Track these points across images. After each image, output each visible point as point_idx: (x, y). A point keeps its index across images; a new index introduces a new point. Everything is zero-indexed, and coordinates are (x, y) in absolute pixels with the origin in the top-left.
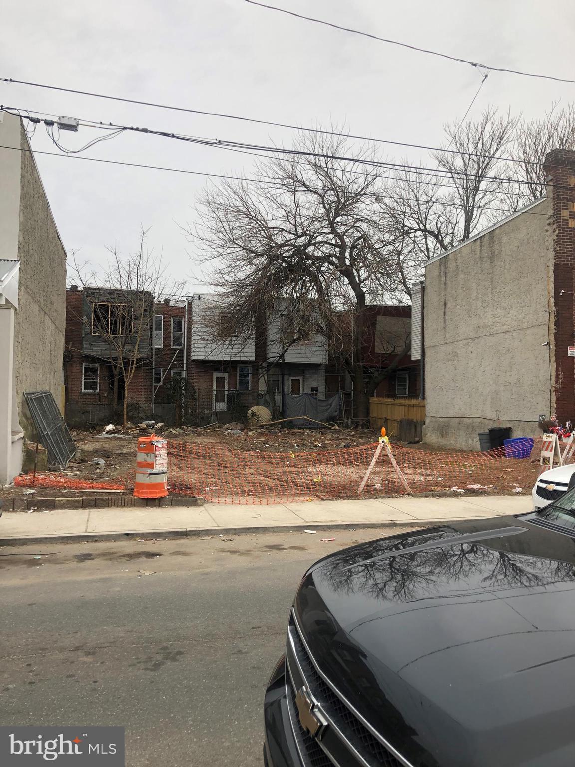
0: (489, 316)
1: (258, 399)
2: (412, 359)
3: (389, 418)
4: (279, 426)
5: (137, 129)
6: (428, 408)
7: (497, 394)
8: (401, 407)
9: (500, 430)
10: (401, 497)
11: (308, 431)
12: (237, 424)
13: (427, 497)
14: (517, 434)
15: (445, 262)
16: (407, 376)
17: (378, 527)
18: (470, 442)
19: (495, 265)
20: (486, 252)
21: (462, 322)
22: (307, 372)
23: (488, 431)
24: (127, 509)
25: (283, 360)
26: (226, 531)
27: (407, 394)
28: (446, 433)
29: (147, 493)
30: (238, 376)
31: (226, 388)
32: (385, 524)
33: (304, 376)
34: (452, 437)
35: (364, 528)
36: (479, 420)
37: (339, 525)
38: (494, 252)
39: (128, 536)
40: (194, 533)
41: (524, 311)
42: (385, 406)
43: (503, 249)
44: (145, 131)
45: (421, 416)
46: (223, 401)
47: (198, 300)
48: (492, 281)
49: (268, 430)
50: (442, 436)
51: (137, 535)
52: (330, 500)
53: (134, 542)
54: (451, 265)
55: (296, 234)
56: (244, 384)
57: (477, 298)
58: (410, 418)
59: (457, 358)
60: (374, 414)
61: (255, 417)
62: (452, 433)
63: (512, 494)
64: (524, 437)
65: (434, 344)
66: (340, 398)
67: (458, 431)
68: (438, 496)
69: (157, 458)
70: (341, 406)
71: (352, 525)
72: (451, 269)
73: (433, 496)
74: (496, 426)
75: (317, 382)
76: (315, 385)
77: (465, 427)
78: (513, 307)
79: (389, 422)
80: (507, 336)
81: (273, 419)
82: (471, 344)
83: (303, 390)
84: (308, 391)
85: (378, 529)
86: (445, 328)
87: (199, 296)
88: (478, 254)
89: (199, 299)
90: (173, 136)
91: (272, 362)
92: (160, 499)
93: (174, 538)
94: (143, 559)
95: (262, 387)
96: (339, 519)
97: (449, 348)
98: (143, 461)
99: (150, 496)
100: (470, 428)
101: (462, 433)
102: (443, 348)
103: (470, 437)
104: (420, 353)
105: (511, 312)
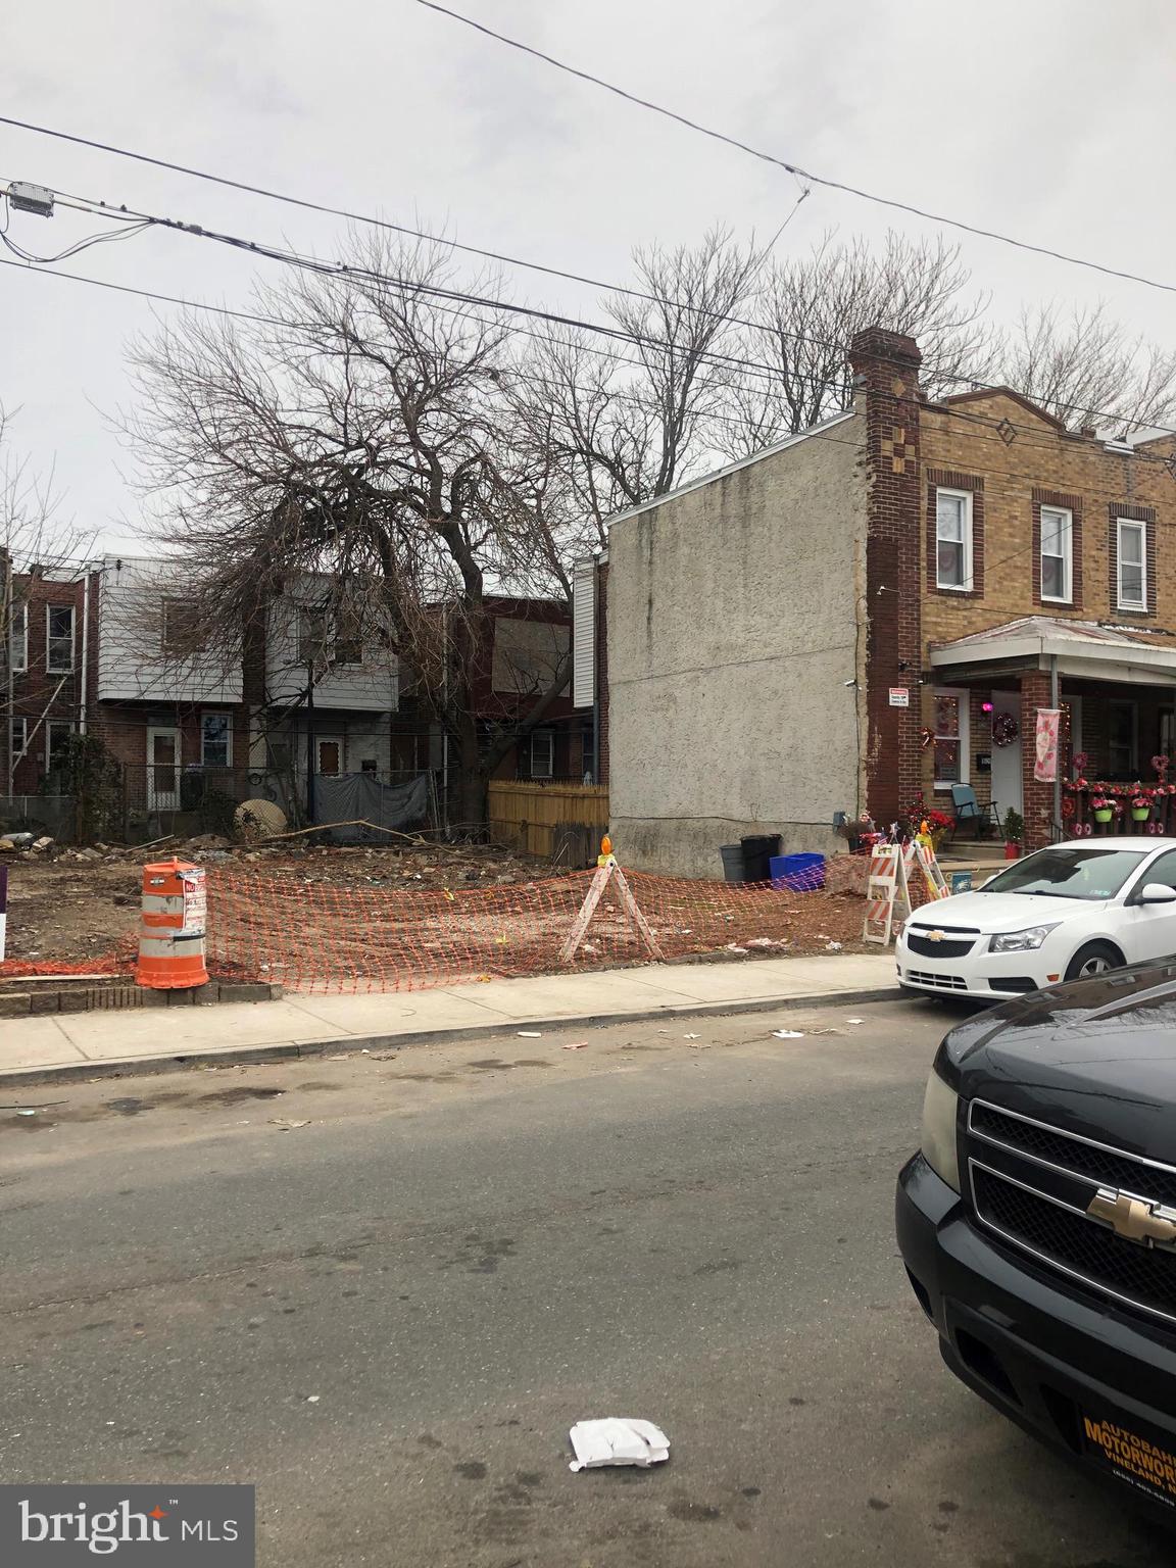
0: (738, 628)
1: (248, 785)
2: (575, 706)
3: (530, 820)
4: (306, 841)
5: (179, 226)
6: (614, 799)
7: (753, 774)
8: (556, 800)
9: (763, 840)
10: (646, 965)
11: (370, 851)
12: (213, 838)
13: (691, 963)
14: (792, 847)
15: (651, 522)
16: (551, 739)
17: (644, 1019)
18: (700, 863)
19: (753, 534)
20: (734, 508)
21: (685, 637)
22: (352, 729)
23: (740, 842)
24: (128, 1011)
25: (311, 701)
26: (374, 1042)
27: (551, 772)
28: (652, 846)
29: (169, 978)
30: (203, 736)
31: (178, 762)
32: (655, 1013)
33: (346, 737)
34: (665, 855)
35: (620, 1022)
36: (718, 822)
37: (578, 1020)
38: (750, 509)
39: (183, 1061)
40: (313, 1048)
41: (806, 620)
42: (522, 797)
43: (767, 503)
44: (196, 230)
45: (599, 817)
46: (171, 788)
47: (115, 571)
48: (745, 562)
49: (284, 848)
50: (644, 853)
51: (201, 1058)
52: (523, 977)
53: (197, 1072)
54: (664, 529)
55: (346, 444)
56: (215, 753)
57: (716, 594)
58: (578, 820)
59: (674, 706)
60: (499, 810)
61: (252, 823)
62: (665, 847)
63: (827, 953)
64: (805, 852)
65: (627, 678)
66: (428, 781)
67: (676, 844)
68: (709, 961)
69: (189, 906)
70: (429, 798)
71: (600, 1017)
72: (664, 535)
73: (701, 961)
74: (750, 832)
75: (375, 748)
76: (370, 756)
77: (689, 835)
78: (787, 613)
79: (531, 830)
80: (773, 666)
81: (291, 825)
82: (704, 680)
83: (345, 766)
84: (355, 767)
85: (645, 1022)
86: (650, 647)
87: (119, 561)
88: (718, 511)
89: (119, 568)
90: (253, 247)
91: (285, 708)
92: (194, 989)
93: (275, 1060)
94: (254, 1101)
95: (258, 759)
96: (567, 1009)
97: (659, 687)
98: (159, 912)
99: (175, 984)
100: (701, 838)
101: (684, 846)
102: (646, 686)
103: (700, 854)
104: (592, 695)
105: (783, 621)
